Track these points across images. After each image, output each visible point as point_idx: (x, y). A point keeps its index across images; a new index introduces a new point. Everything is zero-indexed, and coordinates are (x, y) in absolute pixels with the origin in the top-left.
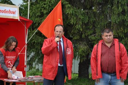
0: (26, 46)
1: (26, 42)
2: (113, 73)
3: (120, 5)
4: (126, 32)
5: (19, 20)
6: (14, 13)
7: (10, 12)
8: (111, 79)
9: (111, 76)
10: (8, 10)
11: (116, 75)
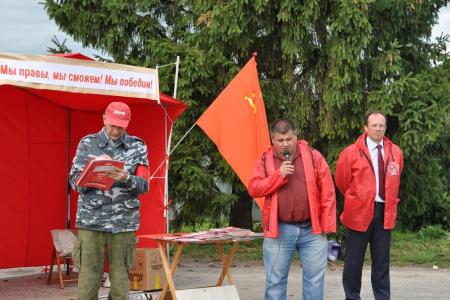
0: (167, 162)
1: (168, 152)
2: (305, 222)
3: (346, 68)
4: (353, 127)
5: (159, 102)
6: (148, 85)
7: (141, 84)
8: (300, 236)
9: (301, 228)
10: (138, 80)
11: (311, 225)
